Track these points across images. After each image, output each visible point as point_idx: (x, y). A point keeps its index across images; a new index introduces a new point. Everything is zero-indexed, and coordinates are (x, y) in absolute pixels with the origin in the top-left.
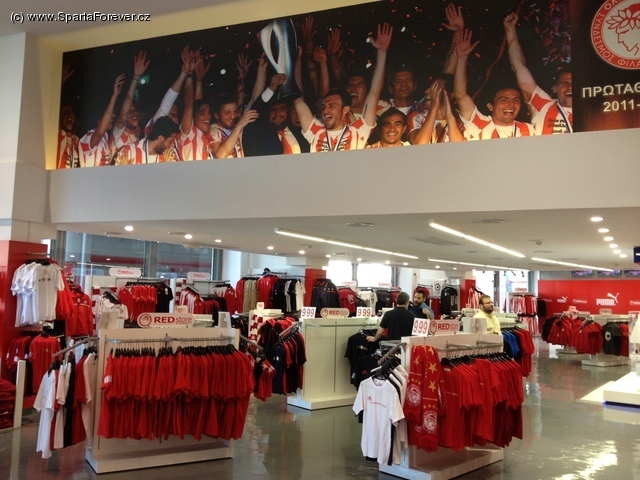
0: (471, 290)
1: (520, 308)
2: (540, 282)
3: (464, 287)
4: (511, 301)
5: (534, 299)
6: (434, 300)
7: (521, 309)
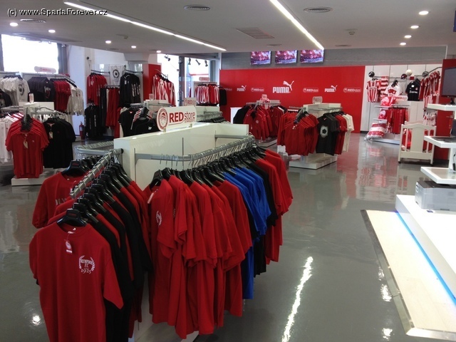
0: (156, 77)
1: (204, 97)
2: (221, 72)
3: (147, 73)
4: (196, 91)
5: (217, 88)
6: (112, 89)
7: (204, 99)
